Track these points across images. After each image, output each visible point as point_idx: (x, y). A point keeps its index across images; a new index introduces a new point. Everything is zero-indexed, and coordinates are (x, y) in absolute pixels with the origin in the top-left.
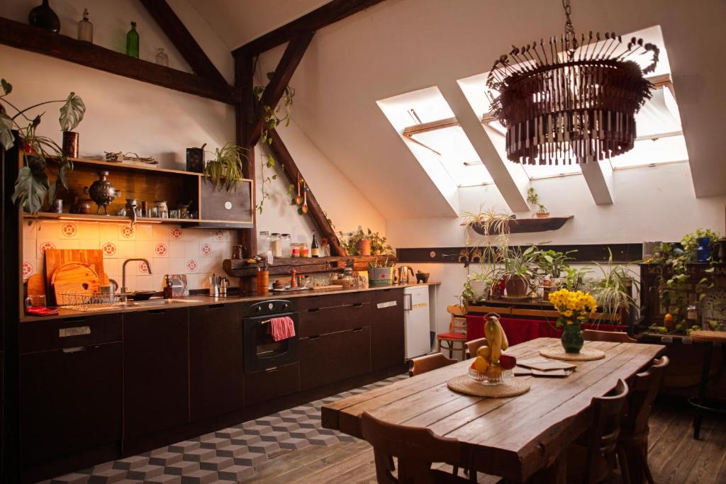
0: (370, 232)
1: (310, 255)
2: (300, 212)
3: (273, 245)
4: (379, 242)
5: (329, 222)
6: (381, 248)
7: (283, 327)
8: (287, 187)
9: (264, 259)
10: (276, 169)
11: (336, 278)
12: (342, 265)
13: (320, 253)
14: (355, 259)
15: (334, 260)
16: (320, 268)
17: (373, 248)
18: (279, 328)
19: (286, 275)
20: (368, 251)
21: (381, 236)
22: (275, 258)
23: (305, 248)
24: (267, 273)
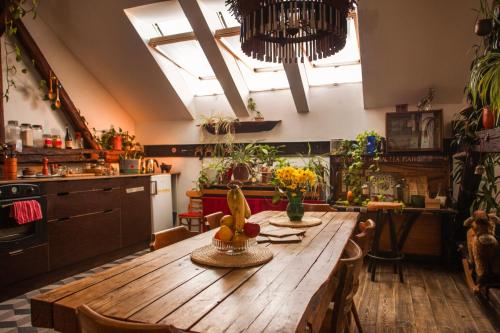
0: (121, 131)
1: (63, 146)
2: (53, 107)
3: (23, 135)
4: (130, 140)
5: (83, 119)
6: (131, 145)
7: (29, 210)
8: (38, 82)
9: (12, 146)
10: (26, 64)
11: (89, 167)
12: (95, 156)
13: (73, 145)
14: (108, 152)
15: (87, 152)
16: (73, 158)
17: (125, 144)
18: (23, 211)
19: (38, 163)
20: (119, 146)
21: (131, 134)
22: (25, 147)
23: (58, 140)
24: (15, 160)
